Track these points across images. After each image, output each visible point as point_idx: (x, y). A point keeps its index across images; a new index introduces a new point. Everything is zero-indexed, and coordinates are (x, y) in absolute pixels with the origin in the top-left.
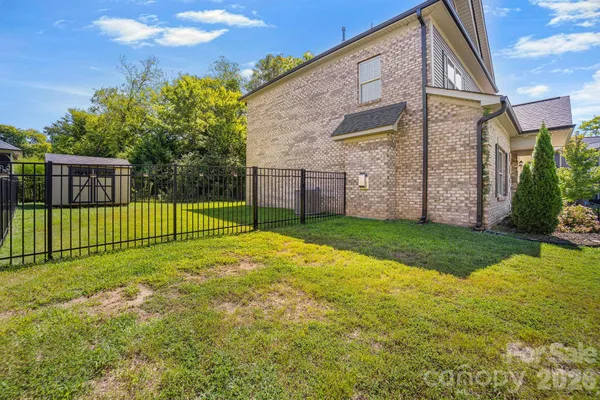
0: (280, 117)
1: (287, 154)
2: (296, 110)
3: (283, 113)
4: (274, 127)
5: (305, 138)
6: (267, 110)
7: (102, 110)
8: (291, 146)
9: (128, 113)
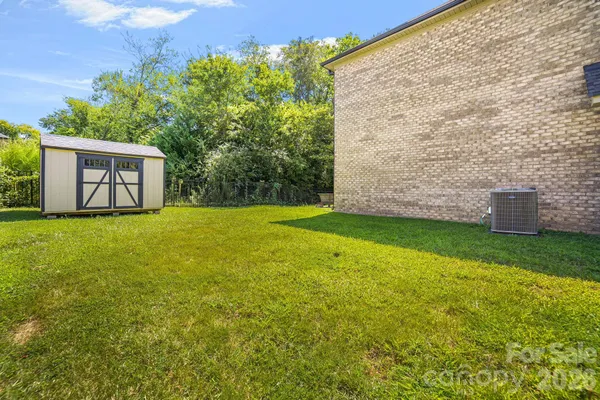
0: (409, 83)
1: (427, 137)
2: (446, 71)
3: (414, 78)
4: (396, 99)
5: (470, 112)
6: (378, 76)
7: (106, 99)
8: (437, 125)
9: (140, 99)
